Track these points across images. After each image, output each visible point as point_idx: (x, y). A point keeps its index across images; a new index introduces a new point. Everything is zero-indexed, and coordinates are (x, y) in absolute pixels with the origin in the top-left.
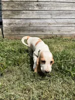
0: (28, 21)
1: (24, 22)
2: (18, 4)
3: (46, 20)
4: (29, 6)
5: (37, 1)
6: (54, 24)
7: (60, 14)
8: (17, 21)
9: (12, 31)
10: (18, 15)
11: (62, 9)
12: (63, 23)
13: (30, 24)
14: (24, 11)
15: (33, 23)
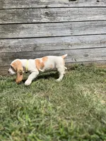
0: (32, 42)
1: (24, 43)
2: (13, 14)
3: (63, 39)
4: (33, 16)
5: (46, 7)
6: (78, 44)
7: (86, 28)
8: (12, 42)
9: (3, 60)
10: (13, 32)
11: (89, 18)
12: (92, 43)
13: (36, 47)
14: (24, 25)
15: (41, 44)
